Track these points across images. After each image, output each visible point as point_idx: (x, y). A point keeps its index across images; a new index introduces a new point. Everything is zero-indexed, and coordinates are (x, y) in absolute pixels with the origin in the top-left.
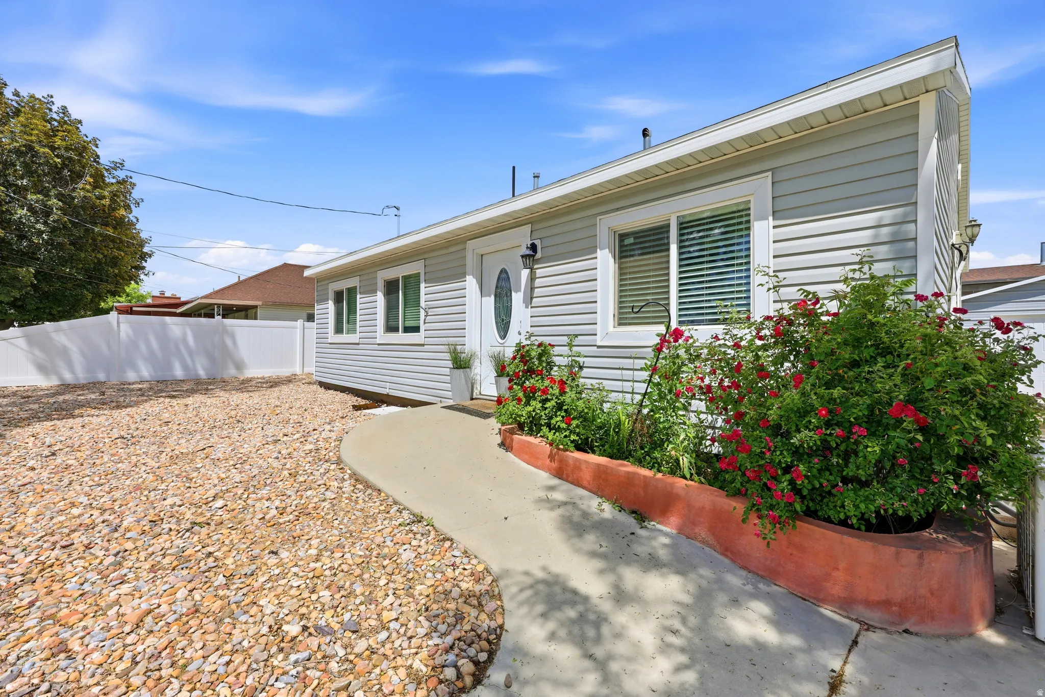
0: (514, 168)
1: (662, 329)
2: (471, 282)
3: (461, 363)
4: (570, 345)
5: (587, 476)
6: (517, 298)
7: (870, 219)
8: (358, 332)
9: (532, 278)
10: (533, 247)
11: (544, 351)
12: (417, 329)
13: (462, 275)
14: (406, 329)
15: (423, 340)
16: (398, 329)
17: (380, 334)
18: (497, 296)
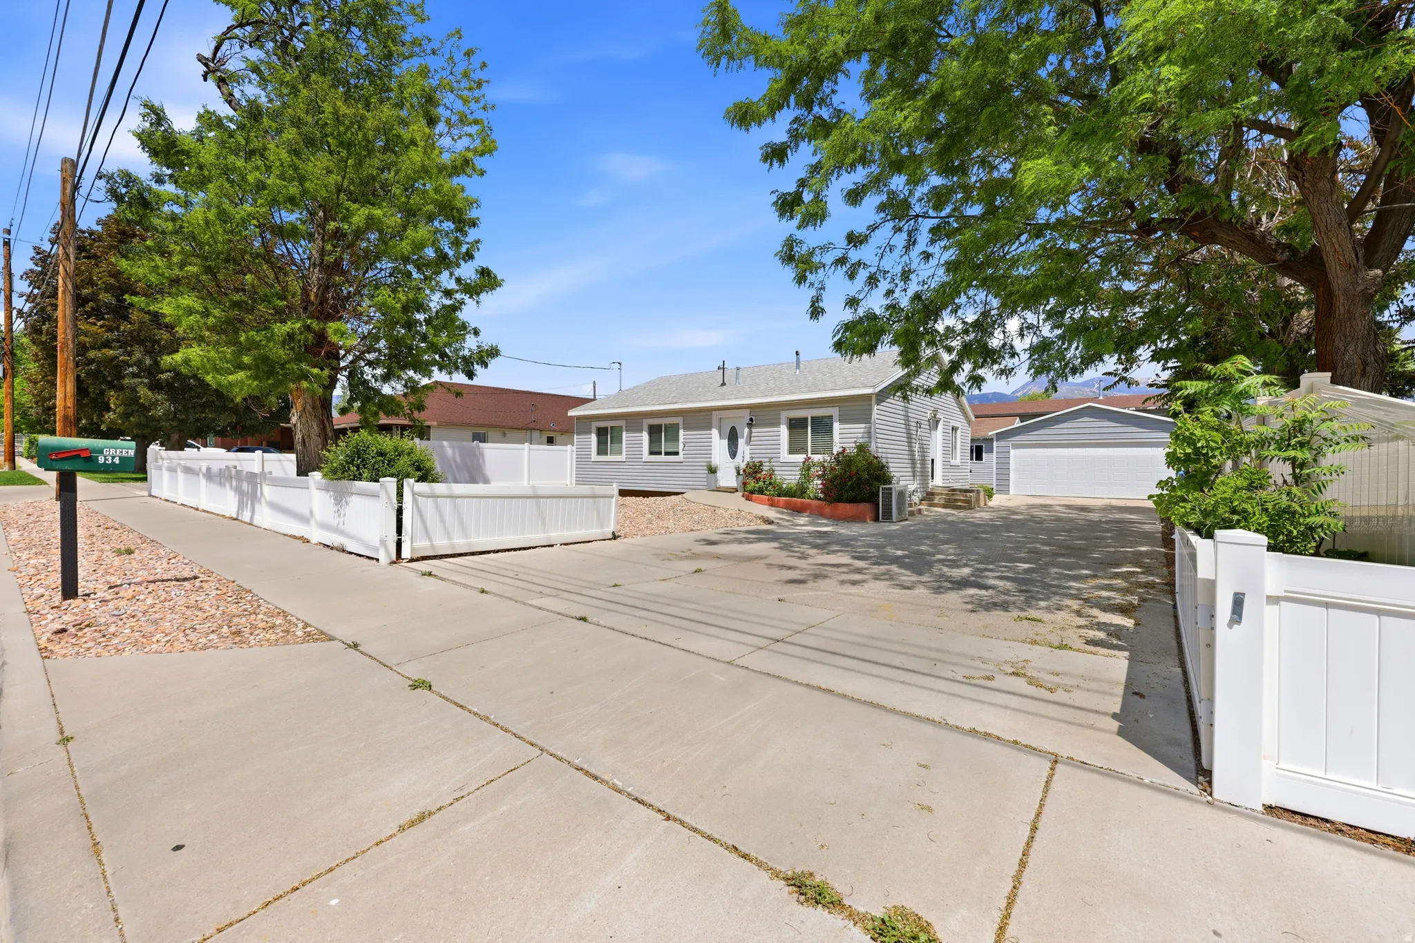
1: (805, 456)
2: (715, 432)
3: (712, 470)
4: (770, 462)
5: (781, 504)
6: (741, 442)
7: (863, 425)
8: (624, 453)
9: (751, 432)
10: (751, 420)
11: (761, 463)
12: (677, 453)
13: (710, 428)
14: (667, 454)
15: (682, 460)
16: (660, 453)
17: (646, 455)
18: (730, 439)
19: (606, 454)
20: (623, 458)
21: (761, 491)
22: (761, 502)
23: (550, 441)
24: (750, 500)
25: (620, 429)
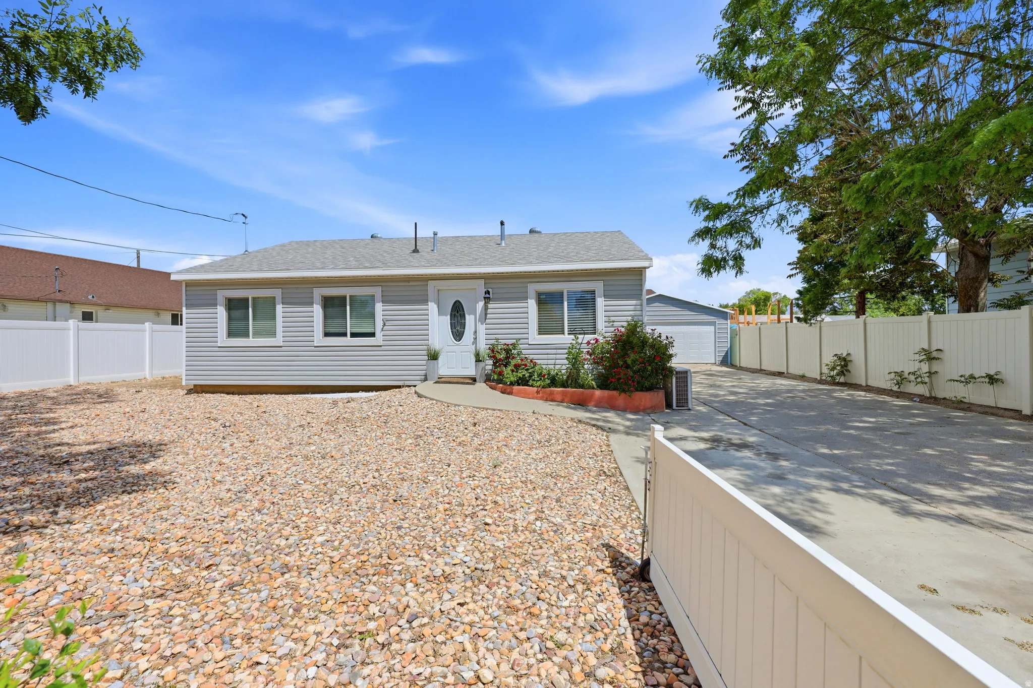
0: (416, 224)
2: (432, 307)
3: (433, 356)
5: (559, 398)
6: (469, 319)
8: (280, 334)
9: (486, 308)
10: (488, 293)
11: (509, 346)
12: (372, 335)
13: (425, 301)
14: (354, 335)
15: (381, 343)
16: (345, 335)
17: (318, 338)
18: (453, 316)
19: (247, 336)
20: (278, 340)
21: (523, 382)
22: (526, 396)
23: (87, 317)
24: (510, 393)
25: (272, 302)
